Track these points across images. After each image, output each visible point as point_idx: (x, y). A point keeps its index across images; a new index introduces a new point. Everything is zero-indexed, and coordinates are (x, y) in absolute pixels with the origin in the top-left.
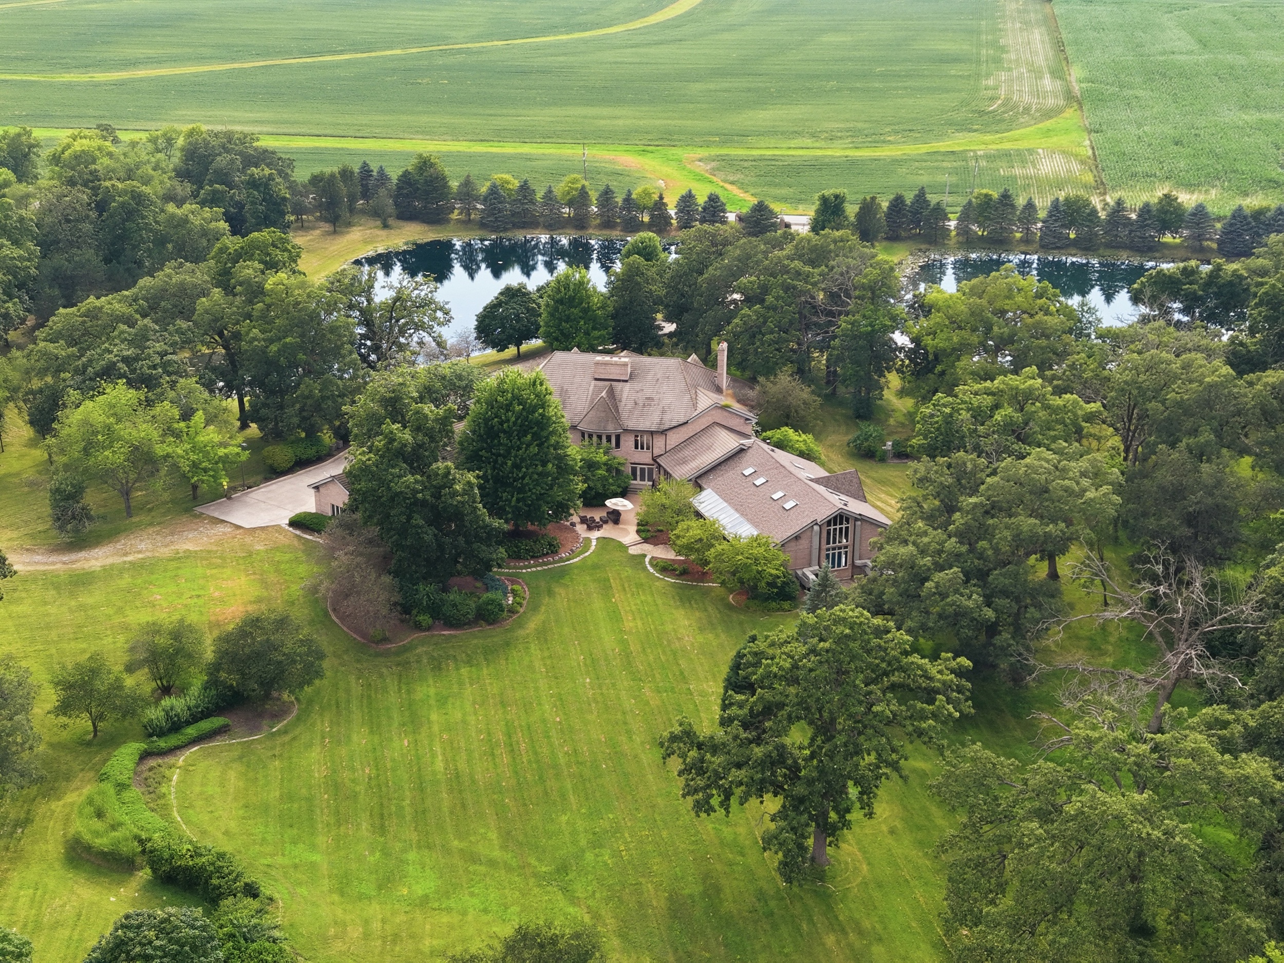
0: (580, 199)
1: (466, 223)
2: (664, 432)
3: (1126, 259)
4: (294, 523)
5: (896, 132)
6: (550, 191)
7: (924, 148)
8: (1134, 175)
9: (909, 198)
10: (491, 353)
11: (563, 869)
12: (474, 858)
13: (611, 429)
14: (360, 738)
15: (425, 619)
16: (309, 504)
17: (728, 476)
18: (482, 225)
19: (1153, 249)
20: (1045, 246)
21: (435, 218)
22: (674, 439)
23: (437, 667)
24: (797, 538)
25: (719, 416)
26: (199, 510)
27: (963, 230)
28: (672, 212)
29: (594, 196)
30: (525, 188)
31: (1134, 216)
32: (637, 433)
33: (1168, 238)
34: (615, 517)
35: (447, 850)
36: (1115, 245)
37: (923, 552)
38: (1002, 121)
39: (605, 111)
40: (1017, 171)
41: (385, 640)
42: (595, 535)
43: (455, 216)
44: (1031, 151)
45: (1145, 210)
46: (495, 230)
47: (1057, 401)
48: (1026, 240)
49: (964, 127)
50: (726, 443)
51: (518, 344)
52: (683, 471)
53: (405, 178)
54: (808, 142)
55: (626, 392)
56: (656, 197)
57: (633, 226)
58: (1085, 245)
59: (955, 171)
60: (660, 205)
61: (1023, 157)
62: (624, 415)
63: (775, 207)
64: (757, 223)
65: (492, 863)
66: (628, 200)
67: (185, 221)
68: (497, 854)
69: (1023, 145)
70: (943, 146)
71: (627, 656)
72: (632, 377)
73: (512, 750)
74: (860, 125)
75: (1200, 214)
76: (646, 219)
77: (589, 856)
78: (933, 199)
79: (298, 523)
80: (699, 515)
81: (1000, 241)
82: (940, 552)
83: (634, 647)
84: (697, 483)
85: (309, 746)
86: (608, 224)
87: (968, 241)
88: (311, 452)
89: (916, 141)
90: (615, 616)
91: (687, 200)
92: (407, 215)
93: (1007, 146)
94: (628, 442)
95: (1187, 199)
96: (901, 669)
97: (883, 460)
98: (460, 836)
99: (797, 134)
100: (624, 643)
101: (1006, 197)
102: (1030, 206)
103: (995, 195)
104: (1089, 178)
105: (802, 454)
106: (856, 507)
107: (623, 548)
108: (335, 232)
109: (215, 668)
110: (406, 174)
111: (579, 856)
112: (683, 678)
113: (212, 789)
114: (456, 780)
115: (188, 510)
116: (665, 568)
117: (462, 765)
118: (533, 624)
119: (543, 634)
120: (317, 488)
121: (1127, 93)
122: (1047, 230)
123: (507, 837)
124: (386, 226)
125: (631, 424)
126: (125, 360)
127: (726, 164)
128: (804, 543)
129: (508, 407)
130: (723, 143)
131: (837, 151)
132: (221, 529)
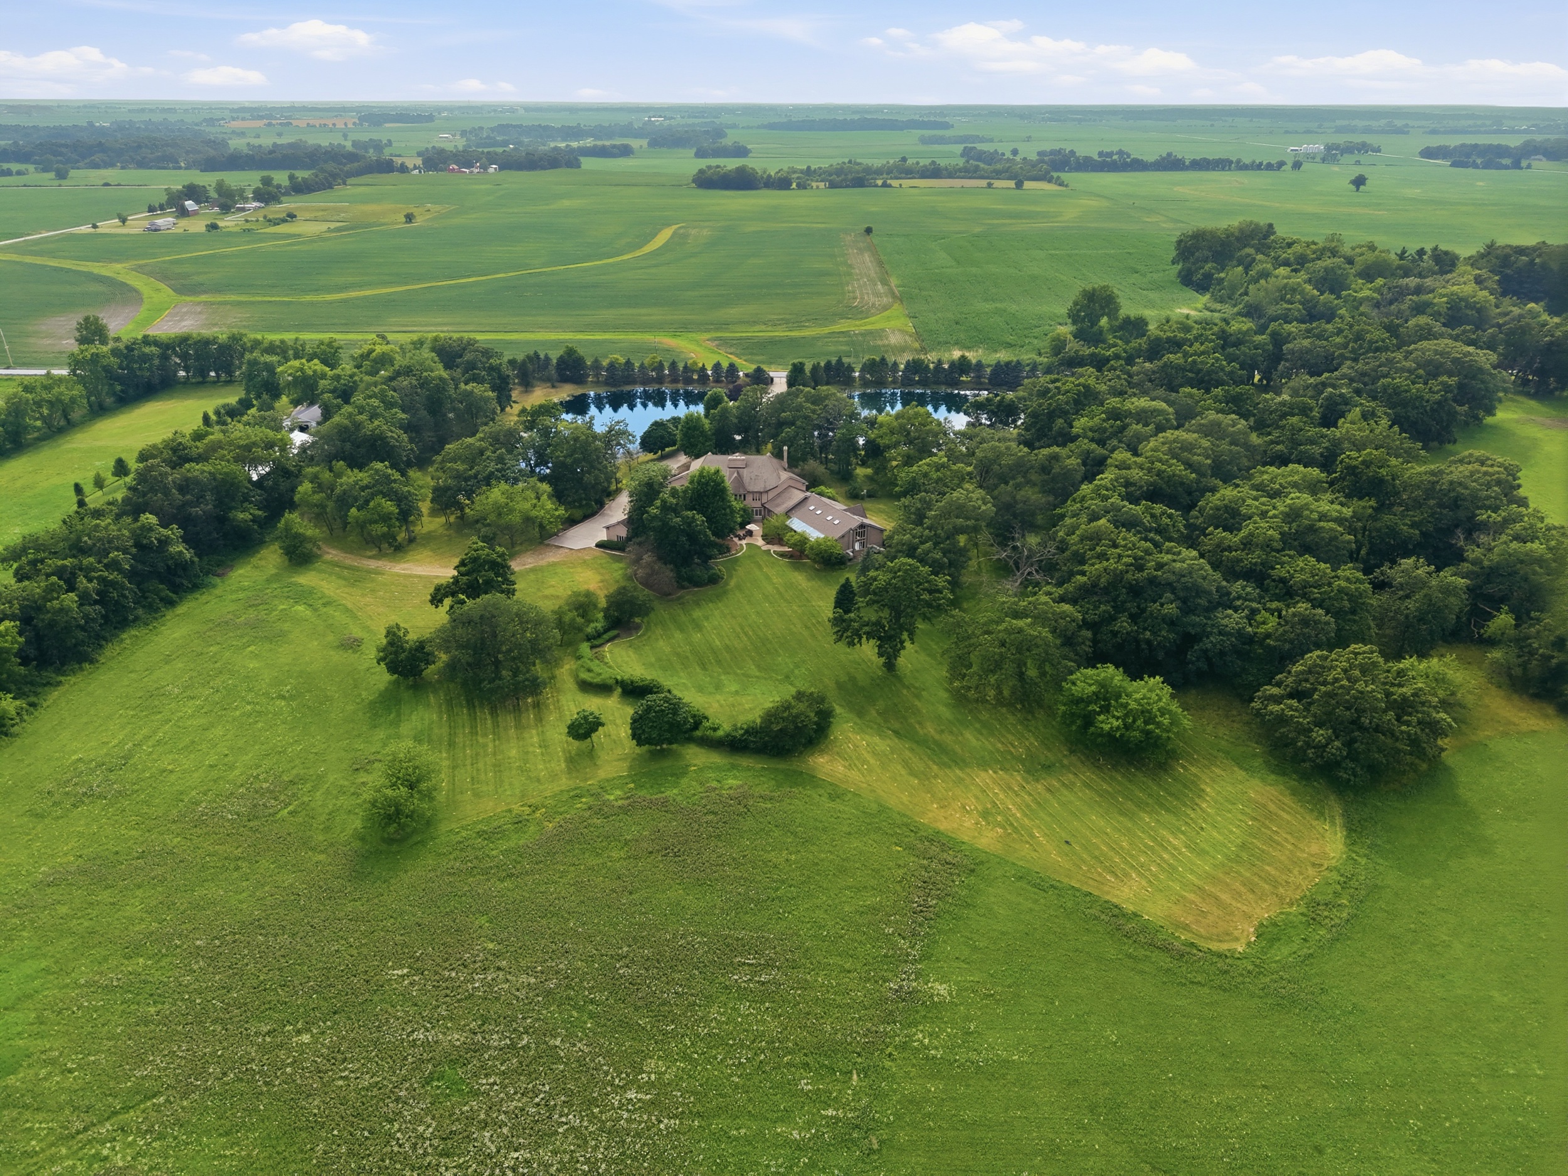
0: (660, 367)
1: (597, 383)
2: (767, 492)
3: (943, 390)
4: (598, 545)
5: (808, 321)
6: (642, 364)
7: (826, 330)
8: (939, 343)
9: (834, 360)
10: (651, 456)
11: (787, 677)
12: (748, 676)
13: (742, 492)
14: (678, 635)
15: (686, 583)
16: (603, 536)
17: (801, 511)
18: (606, 383)
19: (957, 384)
20: (903, 385)
21: (579, 380)
22: (771, 495)
23: (697, 604)
24: (843, 536)
25: (791, 483)
26: (546, 542)
27: (862, 377)
28: (710, 373)
29: (666, 365)
30: (628, 363)
31: (946, 366)
32: (753, 493)
33: (964, 378)
34: (750, 533)
35: (736, 674)
36: (938, 383)
37: (914, 537)
38: (862, 312)
39: (643, 311)
40: (879, 343)
41: (670, 594)
42: (744, 542)
43: (590, 379)
44: (883, 330)
45: (952, 364)
46: (614, 386)
47: (954, 467)
48: (894, 382)
49: (843, 316)
50: (798, 496)
51: (663, 450)
52: (780, 510)
53: (561, 360)
54: (763, 327)
55: (745, 473)
56: (700, 365)
57: (689, 381)
58: (923, 383)
59: (847, 344)
60: (703, 369)
61: (879, 334)
62: (747, 485)
63: (765, 367)
64: (758, 378)
65: (757, 677)
66: (686, 367)
67: (472, 392)
68: (758, 674)
69: (878, 326)
70: (836, 328)
71: (780, 593)
72: (747, 465)
73: (746, 634)
74: (787, 317)
75: (979, 365)
76: (695, 377)
77: (796, 672)
78: (845, 360)
79: (600, 545)
80: (792, 530)
81: (881, 383)
82: (921, 537)
83: (782, 590)
84: (788, 514)
85: (657, 640)
86: (675, 381)
87: (865, 384)
88: (590, 511)
89: (821, 326)
90: (768, 578)
91: (717, 367)
92: (564, 379)
93: (869, 327)
94: (749, 498)
95: (972, 356)
96: (928, 582)
97: (862, 498)
98: (741, 669)
99: (755, 323)
100: (777, 589)
101: (883, 359)
102: (895, 364)
103: (878, 359)
104: (917, 345)
105: (829, 498)
106: (866, 521)
107: (759, 547)
108: (526, 392)
109: (606, 610)
110: (561, 357)
111: (792, 671)
112: (809, 601)
113: (626, 659)
114: (727, 648)
115: (541, 543)
116: (782, 555)
117: (728, 642)
118: (732, 583)
119: (738, 587)
120: (608, 528)
121: (924, 293)
122: (904, 376)
123: (758, 667)
124: (553, 387)
125: (751, 489)
126: (497, 470)
127: (723, 343)
128: (846, 539)
129: (707, 484)
130: (717, 330)
131: (780, 333)
132: (561, 551)
